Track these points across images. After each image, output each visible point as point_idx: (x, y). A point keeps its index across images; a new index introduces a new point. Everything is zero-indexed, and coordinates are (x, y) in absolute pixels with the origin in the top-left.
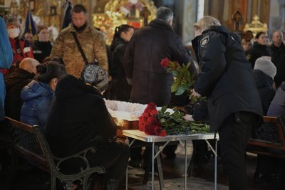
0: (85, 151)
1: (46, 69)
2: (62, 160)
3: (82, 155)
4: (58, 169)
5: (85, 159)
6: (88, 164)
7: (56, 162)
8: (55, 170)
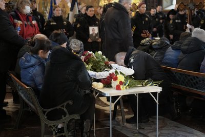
0: (65, 104)
1: (35, 43)
2: (48, 111)
3: (63, 106)
4: (46, 118)
5: (65, 109)
6: (67, 113)
7: (44, 112)
8: (43, 118)
